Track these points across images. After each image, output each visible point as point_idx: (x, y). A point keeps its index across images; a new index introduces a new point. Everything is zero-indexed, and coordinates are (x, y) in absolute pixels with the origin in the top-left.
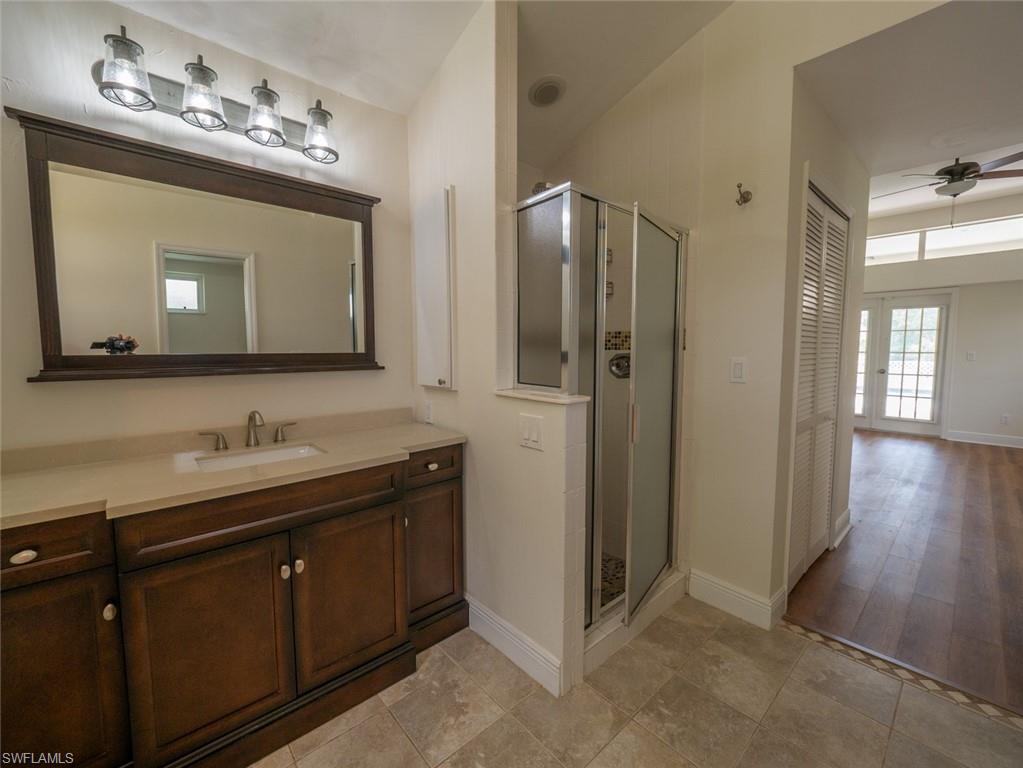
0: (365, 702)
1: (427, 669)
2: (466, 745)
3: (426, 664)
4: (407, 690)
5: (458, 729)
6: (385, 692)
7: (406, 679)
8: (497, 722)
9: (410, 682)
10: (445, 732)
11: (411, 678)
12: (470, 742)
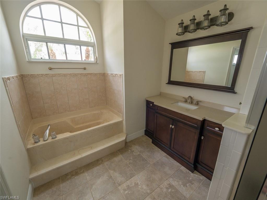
0: (180, 164)
1: (195, 176)
2: (175, 187)
3: (196, 175)
4: (186, 172)
5: (179, 185)
6: (184, 167)
7: (189, 171)
8: (184, 195)
9: (189, 172)
10: (177, 182)
11: (190, 172)
12: (176, 188)
